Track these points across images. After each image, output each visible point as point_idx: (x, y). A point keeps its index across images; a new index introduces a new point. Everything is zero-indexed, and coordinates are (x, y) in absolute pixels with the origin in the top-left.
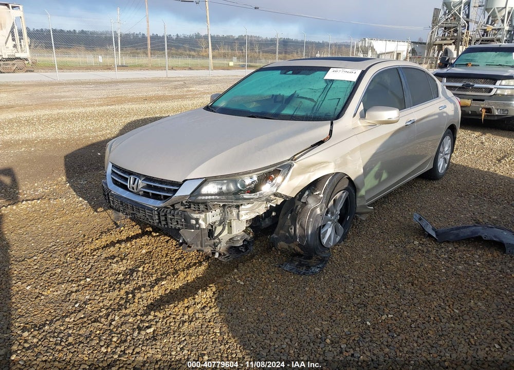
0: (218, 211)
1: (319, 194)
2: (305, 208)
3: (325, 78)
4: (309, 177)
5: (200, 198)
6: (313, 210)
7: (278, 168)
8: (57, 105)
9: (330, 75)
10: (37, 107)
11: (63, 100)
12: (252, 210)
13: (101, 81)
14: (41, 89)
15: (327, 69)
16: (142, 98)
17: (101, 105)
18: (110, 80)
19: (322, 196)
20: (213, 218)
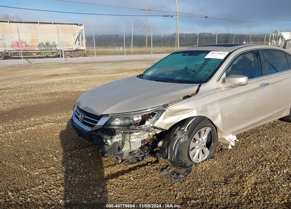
0: (120, 135)
1: (184, 129)
2: (175, 138)
3: (205, 58)
4: (178, 118)
5: (110, 127)
6: (179, 139)
7: (155, 112)
8: (89, 74)
9: (209, 56)
10: (79, 74)
11: (93, 71)
12: (138, 136)
13: (117, 61)
14: (86, 65)
15: (208, 52)
16: (133, 70)
17: (111, 74)
18: (121, 60)
19: (186, 130)
20: (117, 139)
